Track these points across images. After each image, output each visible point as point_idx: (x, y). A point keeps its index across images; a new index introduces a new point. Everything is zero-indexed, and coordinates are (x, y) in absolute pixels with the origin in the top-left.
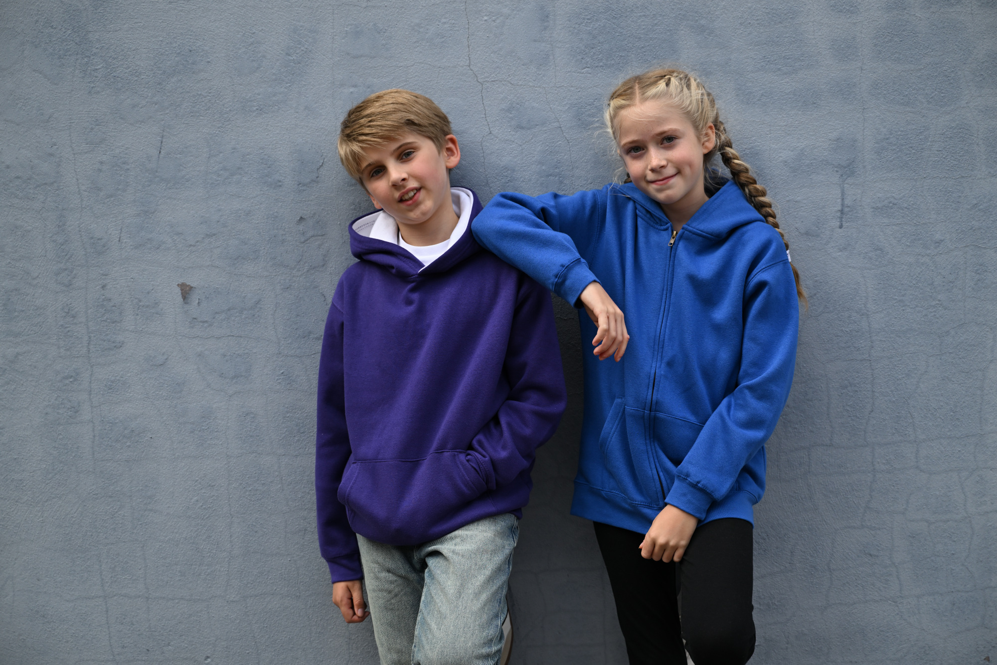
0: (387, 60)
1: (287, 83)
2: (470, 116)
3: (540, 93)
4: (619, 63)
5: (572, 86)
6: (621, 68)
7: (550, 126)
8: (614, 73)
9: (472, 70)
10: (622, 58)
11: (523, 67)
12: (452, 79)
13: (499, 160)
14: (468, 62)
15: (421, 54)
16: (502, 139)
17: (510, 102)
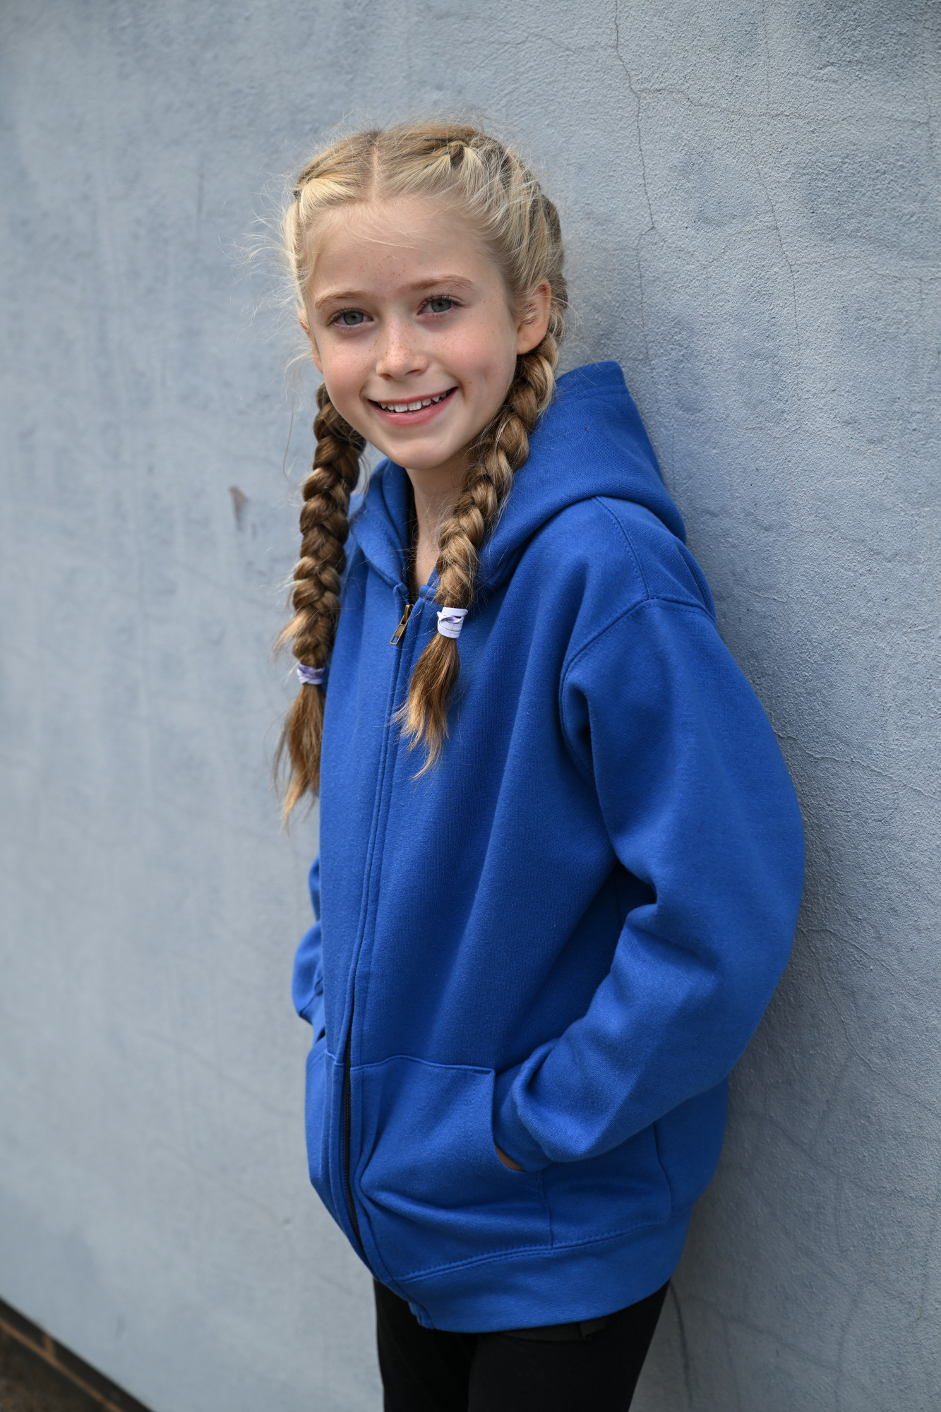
0: (485, 26)
1: (348, 73)
2: (619, 180)
3: (740, 131)
4: (896, 56)
5: (800, 117)
6: (901, 71)
7: (757, 221)
8: (885, 82)
9: (620, 58)
10: (904, 39)
11: (710, 54)
12: (588, 81)
13: (668, 299)
14: (614, 37)
15: (538, 13)
16: (674, 245)
17: (686, 148)
